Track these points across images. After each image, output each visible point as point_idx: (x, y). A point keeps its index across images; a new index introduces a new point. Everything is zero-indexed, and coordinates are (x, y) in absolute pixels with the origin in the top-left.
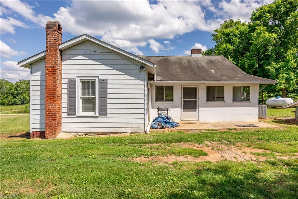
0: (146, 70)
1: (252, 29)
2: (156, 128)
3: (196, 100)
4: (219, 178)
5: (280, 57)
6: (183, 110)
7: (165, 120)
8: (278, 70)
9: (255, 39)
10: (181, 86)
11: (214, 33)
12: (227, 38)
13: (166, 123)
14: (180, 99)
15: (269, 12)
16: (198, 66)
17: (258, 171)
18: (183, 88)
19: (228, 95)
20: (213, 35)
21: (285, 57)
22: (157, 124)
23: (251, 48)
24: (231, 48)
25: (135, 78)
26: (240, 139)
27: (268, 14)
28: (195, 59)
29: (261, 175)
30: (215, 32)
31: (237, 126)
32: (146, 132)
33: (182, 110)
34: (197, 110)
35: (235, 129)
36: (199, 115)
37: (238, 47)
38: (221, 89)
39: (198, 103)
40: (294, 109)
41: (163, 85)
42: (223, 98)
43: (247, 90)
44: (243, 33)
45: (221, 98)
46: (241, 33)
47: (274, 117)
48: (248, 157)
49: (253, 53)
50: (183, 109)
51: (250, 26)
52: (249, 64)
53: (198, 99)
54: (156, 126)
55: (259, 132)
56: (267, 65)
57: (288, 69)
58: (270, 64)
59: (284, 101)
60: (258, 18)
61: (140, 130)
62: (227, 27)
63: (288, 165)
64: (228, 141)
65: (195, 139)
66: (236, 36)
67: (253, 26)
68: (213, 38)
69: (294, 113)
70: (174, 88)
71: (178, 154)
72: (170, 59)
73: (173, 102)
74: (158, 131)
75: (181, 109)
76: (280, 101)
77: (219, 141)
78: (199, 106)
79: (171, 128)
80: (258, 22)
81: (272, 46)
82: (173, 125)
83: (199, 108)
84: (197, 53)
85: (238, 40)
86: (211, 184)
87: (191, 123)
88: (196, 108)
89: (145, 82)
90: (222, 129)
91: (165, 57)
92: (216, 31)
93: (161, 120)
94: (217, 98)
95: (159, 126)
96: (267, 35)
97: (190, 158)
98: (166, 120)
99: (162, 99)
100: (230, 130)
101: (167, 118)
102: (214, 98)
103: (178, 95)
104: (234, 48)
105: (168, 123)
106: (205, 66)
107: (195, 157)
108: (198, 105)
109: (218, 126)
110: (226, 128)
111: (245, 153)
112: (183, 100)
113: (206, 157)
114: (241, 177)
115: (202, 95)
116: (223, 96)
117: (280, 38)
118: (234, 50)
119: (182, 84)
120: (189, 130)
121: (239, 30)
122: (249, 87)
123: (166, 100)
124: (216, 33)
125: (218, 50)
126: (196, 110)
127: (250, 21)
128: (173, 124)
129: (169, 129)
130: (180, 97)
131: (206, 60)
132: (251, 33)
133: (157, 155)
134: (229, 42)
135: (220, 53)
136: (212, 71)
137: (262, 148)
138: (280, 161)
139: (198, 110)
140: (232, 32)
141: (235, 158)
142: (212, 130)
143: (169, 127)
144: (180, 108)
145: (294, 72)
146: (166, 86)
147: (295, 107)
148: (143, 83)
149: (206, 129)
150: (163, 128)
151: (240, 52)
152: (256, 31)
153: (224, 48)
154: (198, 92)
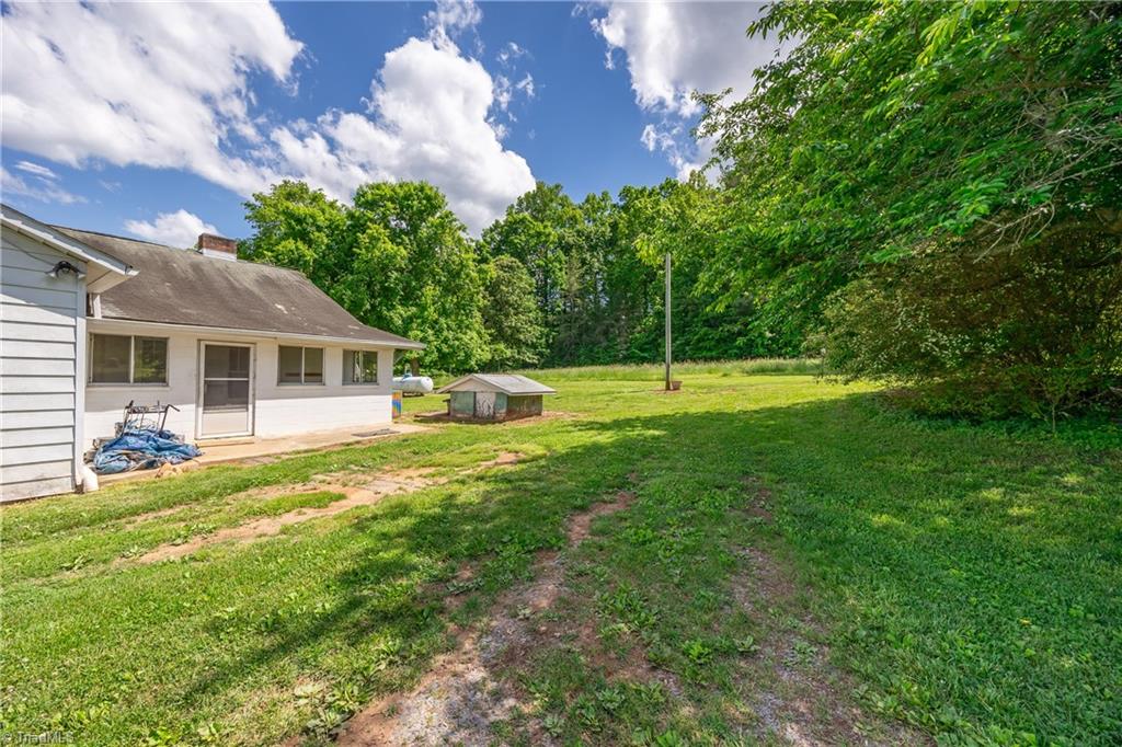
0: (83, 279)
1: (358, 225)
2: (123, 471)
3: (248, 382)
4: (405, 522)
5: (409, 297)
6: (204, 409)
7: (155, 441)
8: (408, 321)
9: (367, 248)
10: (199, 340)
11: (253, 200)
12: (298, 227)
13: (159, 449)
14: (194, 378)
15: (392, 200)
16: (233, 287)
17: (452, 496)
18: (207, 346)
19: (333, 368)
20: (248, 205)
21: (418, 297)
22: (124, 457)
23: (355, 265)
24: (310, 255)
25: (23, 302)
26: (382, 457)
27: (389, 204)
28: (218, 265)
29: (460, 500)
30: (257, 200)
31: (358, 435)
32: (79, 489)
33: (201, 409)
34: (250, 407)
35: (358, 442)
36: (256, 419)
37: (324, 257)
38: (316, 354)
39: (254, 389)
40: (448, 396)
41: (128, 334)
42: (321, 375)
43: (370, 358)
44: (337, 227)
45: (316, 376)
46: (333, 227)
47: (416, 412)
48: (419, 482)
49: (360, 277)
50: (205, 405)
51: (351, 216)
52: (352, 302)
53: (254, 378)
54: (124, 464)
55: (406, 440)
56: (389, 310)
57: (423, 322)
58: (393, 307)
59: (419, 382)
60: (371, 205)
61: (51, 487)
62: (290, 196)
63: (481, 478)
64: (363, 466)
65: (286, 476)
66: (319, 229)
67: (359, 218)
68: (249, 213)
69: (446, 403)
70: (171, 344)
71: (274, 511)
72: (116, 247)
73: (167, 385)
74: (133, 477)
75: (198, 406)
76: (413, 382)
77: (343, 468)
78: (257, 396)
79: (179, 463)
80: (370, 214)
81: (397, 270)
82: (186, 454)
83: (257, 402)
84: (221, 250)
85: (326, 241)
86: (400, 535)
87: (237, 444)
88: (247, 403)
89: (78, 319)
90: (330, 446)
91: (88, 235)
92: (258, 197)
93: (141, 442)
94: (306, 375)
95: (132, 463)
96: (389, 245)
97: (310, 513)
98: (161, 440)
99: (123, 378)
100: (348, 445)
101: (161, 434)
102: (299, 375)
103: (184, 365)
104: (316, 256)
105: (169, 449)
106: (256, 290)
107: (319, 507)
108: (254, 395)
109: (315, 441)
110: (339, 442)
111: (411, 478)
112: (205, 381)
113: (343, 502)
114: (437, 510)
115: (265, 366)
116: (319, 372)
117: (410, 259)
118: (315, 260)
119: (201, 336)
120: (243, 459)
121: (327, 216)
122: (375, 354)
123: (135, 381)
124: (258, 203)
125: (272, 251)
126: (247, 410)
127: (353, 204)
128: (187, 451)
129: (177, 467)
130: (195, 372)
131: (253, 276)
132: (359, 234)
133: (215, 528)
134: (303, 236)
135: (279, 260)
136: (279, 307)
137: (430, 466)
138: (469, 476)
139: (254, 407)
140: (311, 216)
141: (400, 489)
142: (306, 451)
143: (175, 460)
144: (194, 406)
145: (433, 328)
146: (135, 337)
147: (449, 392)
148: (71, 321)
149: (291, 450)
150: (151, 465)
151: (328, 269)
152: (369, 231)
153: (292, 251)
154: (255, 360)
